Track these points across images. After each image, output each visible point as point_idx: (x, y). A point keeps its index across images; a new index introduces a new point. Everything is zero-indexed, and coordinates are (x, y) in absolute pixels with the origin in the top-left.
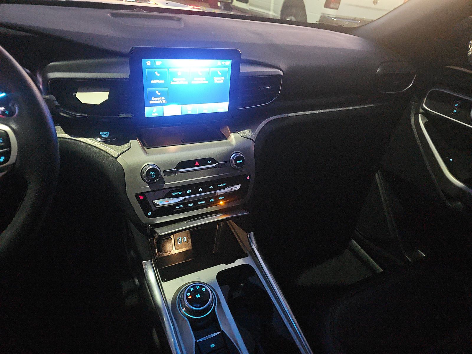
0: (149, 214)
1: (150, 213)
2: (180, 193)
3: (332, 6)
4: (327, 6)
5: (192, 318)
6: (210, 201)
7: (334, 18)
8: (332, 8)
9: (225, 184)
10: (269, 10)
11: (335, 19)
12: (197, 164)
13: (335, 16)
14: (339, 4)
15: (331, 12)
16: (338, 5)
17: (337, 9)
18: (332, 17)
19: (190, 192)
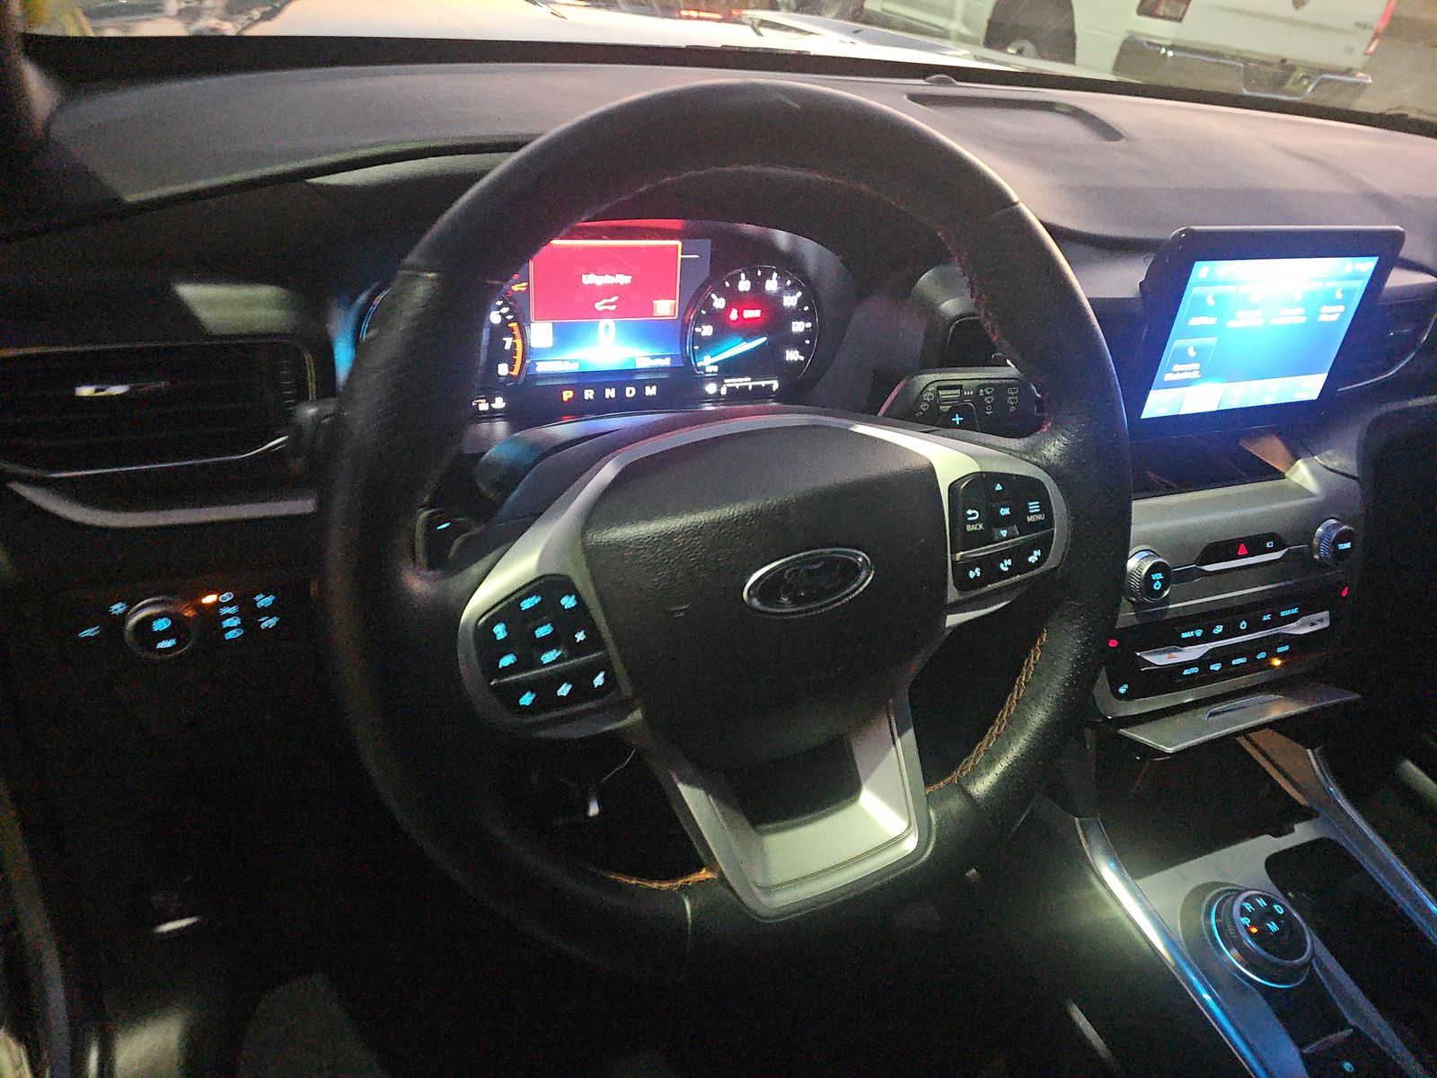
0: (1122, 690)
1: (1126, 686)
2: (1199, 633)
3: (1162, 9)
4: (1147, 9)
5: (1267, 986)
6: (1258, 657)
7: (1168, 48)
8: (1164, 17)
9: (1295, 611)
10: (950, 15)
11: (1170, 53)
12: (1242, 550)
13: (1168, 43)
14: (1188, 4)
15: (1158, 30)
16: (1184, 6)
17: (1180, 20)
18: (1161, 46)
19: (1220, 630)
